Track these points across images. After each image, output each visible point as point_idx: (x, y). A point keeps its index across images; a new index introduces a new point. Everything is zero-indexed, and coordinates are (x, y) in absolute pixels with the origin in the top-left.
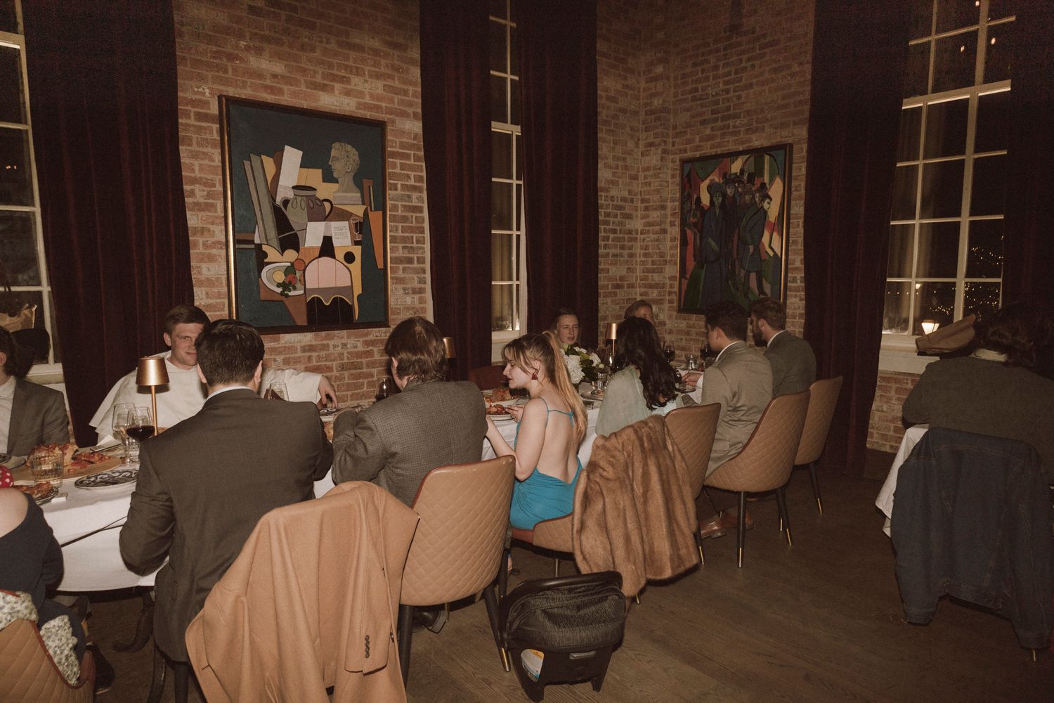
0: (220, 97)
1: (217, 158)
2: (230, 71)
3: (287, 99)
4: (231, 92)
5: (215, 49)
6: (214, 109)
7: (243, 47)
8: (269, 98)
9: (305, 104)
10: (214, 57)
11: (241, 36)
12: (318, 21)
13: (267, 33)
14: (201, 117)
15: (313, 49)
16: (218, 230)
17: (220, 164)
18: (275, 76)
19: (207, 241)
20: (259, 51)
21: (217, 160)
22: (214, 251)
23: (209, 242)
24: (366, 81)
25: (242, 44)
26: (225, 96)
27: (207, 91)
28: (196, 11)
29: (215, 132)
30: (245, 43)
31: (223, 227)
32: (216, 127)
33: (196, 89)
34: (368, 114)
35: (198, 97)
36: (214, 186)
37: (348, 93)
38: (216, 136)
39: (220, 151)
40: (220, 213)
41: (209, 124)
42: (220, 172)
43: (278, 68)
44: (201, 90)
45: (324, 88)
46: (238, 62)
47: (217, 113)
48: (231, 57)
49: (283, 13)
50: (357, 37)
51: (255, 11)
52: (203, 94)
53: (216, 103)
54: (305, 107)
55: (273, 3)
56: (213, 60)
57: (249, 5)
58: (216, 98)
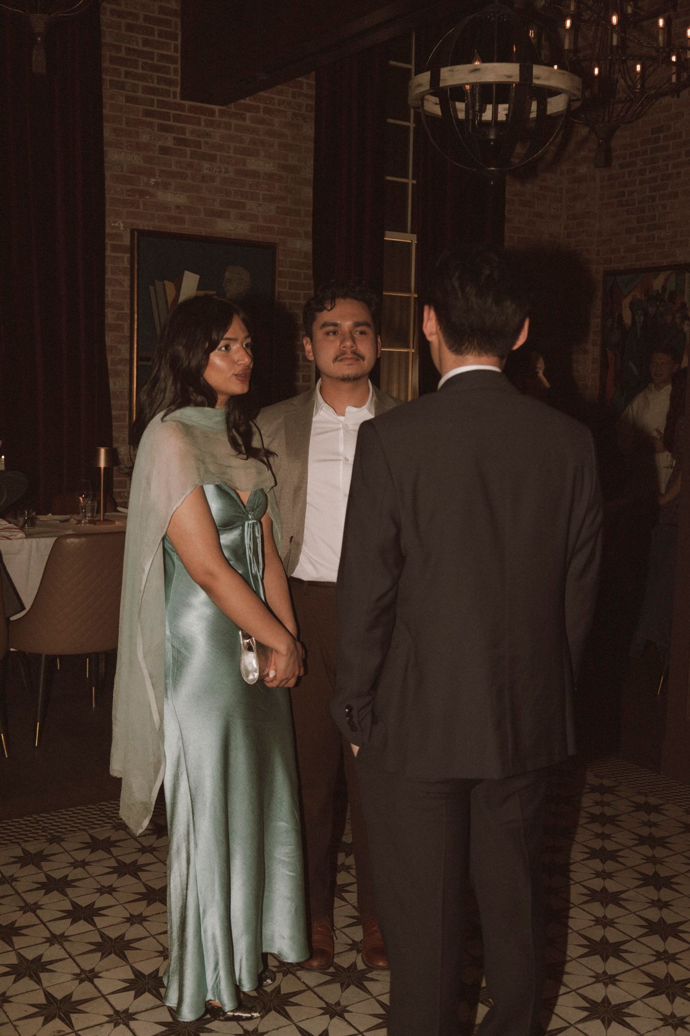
0: (132, 231)
1: (127, 283)
2: (141, 206)
3: (187, 228)
4: (143, 225)
5: (129, 187)
6: (126, 241)
7: (153, 183)
8: (173, 228)
9: (204, 231)
10: (129, 195)
11: (151, 174)
12: (219, 153)
13: (173, 168)
14: (115, 248)
15: (212, 179)
16: (124, 348)
17: (129, 289)
18: (178, 207)
19: (114, 358)
20: (166, 186)
21: (126, 285)
22: (120, 367)
23: (116, 359)
24: (260, 205)
25: (153, 180)
26: (137, 230)
27: (122, 225)
28: (116, 157)
29: (126, 261)
30: (154, 180)
31: (128, 346)
32: (127, 256)
33: (113, 225)
34: (260, 237)
35: (114, 231)
36: (123, 309)
37: (242, 218)
38: (126, 264)
39: (129, 278)
40: (127, 333)
41: (121, 255)
42: (128, 296)
43: (181, 199)
44: (117, 225)
45: (220, 215)
46: (148, 197)
47: (129, 244)
48: (143, 193)
49: (188, 150)
50: (253, 164)
51: (164, 150)
52: (118, 228)
53: (129, 235)
54: (203, 234)
55: (180, 141)
56: (128, 198)
57: (160, 146)
58: (129, 231)
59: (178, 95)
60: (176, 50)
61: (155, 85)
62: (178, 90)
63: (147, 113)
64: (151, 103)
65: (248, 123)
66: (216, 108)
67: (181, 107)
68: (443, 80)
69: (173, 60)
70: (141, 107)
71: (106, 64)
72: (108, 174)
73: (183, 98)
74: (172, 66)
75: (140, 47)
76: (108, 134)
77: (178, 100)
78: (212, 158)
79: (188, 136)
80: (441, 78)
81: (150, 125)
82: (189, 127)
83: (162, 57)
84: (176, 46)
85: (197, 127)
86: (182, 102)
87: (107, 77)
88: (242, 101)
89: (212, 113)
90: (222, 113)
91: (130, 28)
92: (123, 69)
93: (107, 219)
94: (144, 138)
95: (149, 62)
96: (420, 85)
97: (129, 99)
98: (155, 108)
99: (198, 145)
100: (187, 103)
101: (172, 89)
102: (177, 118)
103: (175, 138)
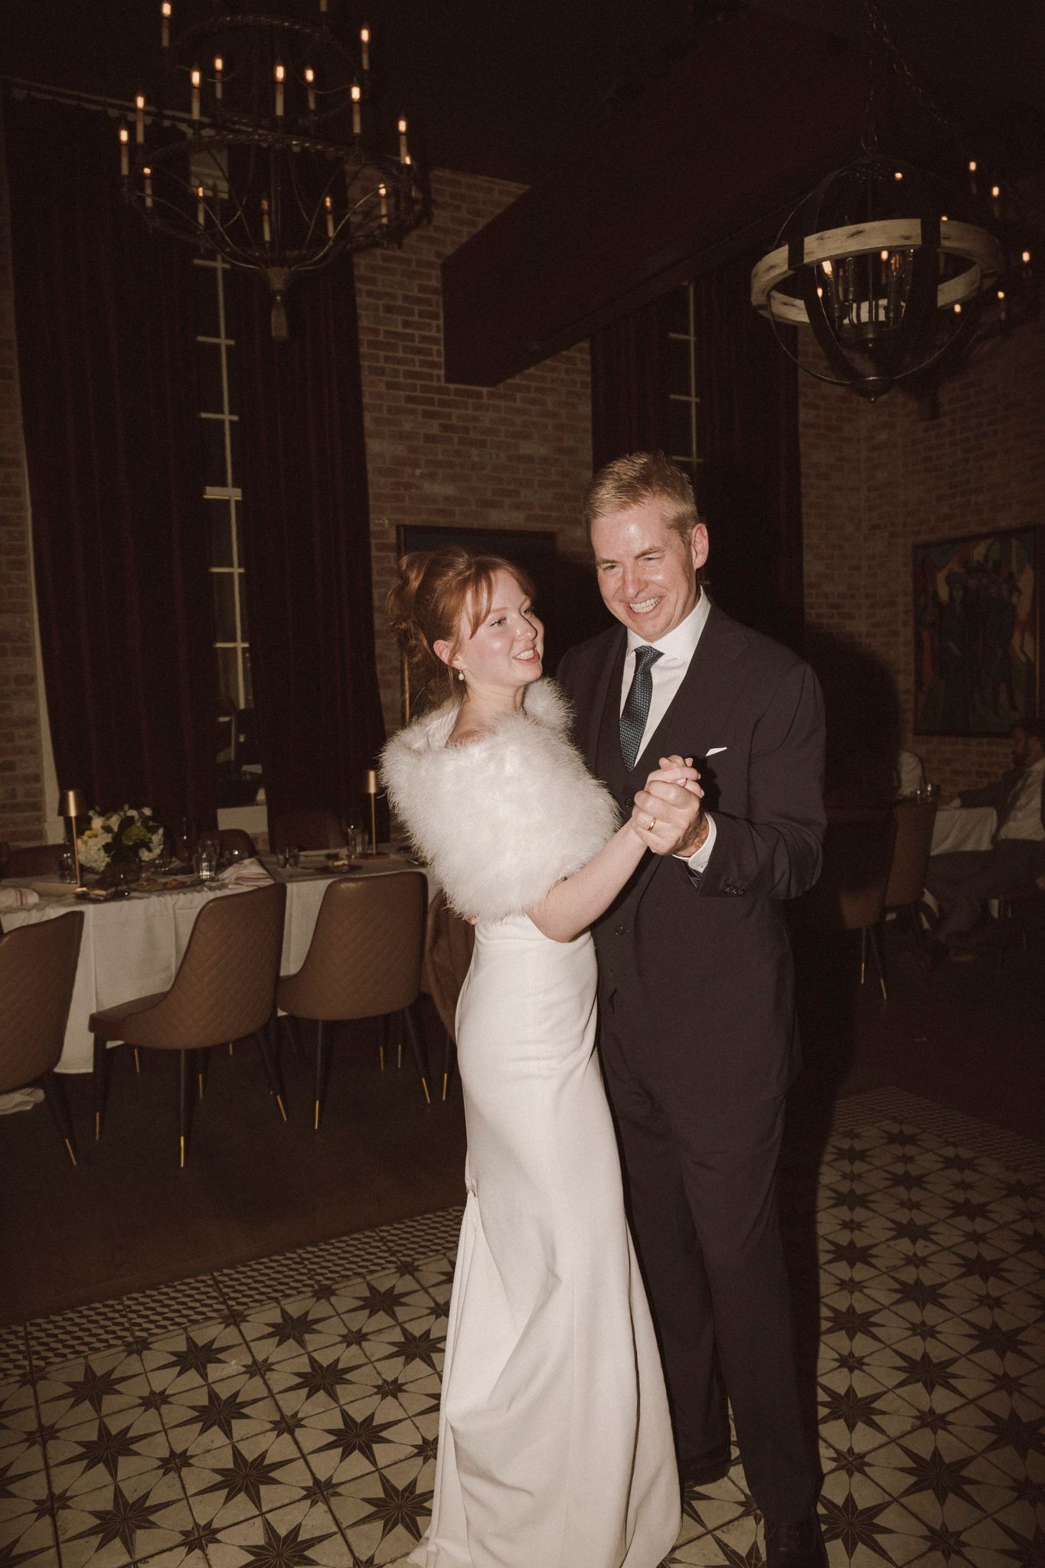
0: (398, 528)
2: (407, 500)
3: (456, 521)
4: (408, 520)
6: (392, 538)
7: (418, 475)
8: (442, 521)
9: (476, 523)
10: (393, 489)
11: (415, 464)
12: (489, 439)
13: (440, 457)
14: (383, 547)
15: (482, 467)
16: (394, 656)
18: (447, 499)
20: (432, 476)
22: (390, 677)
23: (385, 668)
24: (535, 492)
25: (418, 472)
26: (405, 526)
27: (386, 522)
28: (378, 448)
29: (392, 559)
32: (393, 555)
33: (377, 522)
34: (536, 526)
35: (379, 528)
37: (517, 507)
38: (393, 563)
41: (387, 554)
43: (450, 490)
44: (381, 521)
45: (492, 504)
46: (413, 490)
47: (394, 541)
48: (408, 486)
49: (455, 437)
50: (526, 448)
51: (429, 438)
52: (382, 525)
53: (394, 532)
54: (476, 527)
55: (446, 428)
56: (392, 492)
57: (424, 434)
58: (394, 526)
59: (442, 379)
60: (438, 330)
61: (417, 369)
62: (442, 372)
63: (410, 399)
64: (414, 388)
65: (518, 404)
66: (485, 390)
67: (447, 391)
68: (808, 254)
69: (433, 340)
70: (402, 393)
71: (364, 349)
72: (369, 466)
73: (448, 380)
74: (435, 348)
75: (400, 329)
76: (368, 424)
77: (443, 383)
78: (481, 444)
79: (454, 421)
80: (806, 251)
81: (413, 412)
82: (455, 412)
83: (424, 339)
84: (438, 326)
85: (464, 412)
86: (447, 385)
87: (365, 363)
88: (510, 381)
89: (479, 395)
90: (491, 395)
91: (388, 309)
92: (382, 354)
93: (372, 516)
94: (407, 427)
95: (410, 344)
96: (772, 267)
97: (390, 385)
98: (418, 394)
99: (466, 430)
100: (452, 386)
101: (436, 372)
102: (443, 403)
103: (441, 425)
